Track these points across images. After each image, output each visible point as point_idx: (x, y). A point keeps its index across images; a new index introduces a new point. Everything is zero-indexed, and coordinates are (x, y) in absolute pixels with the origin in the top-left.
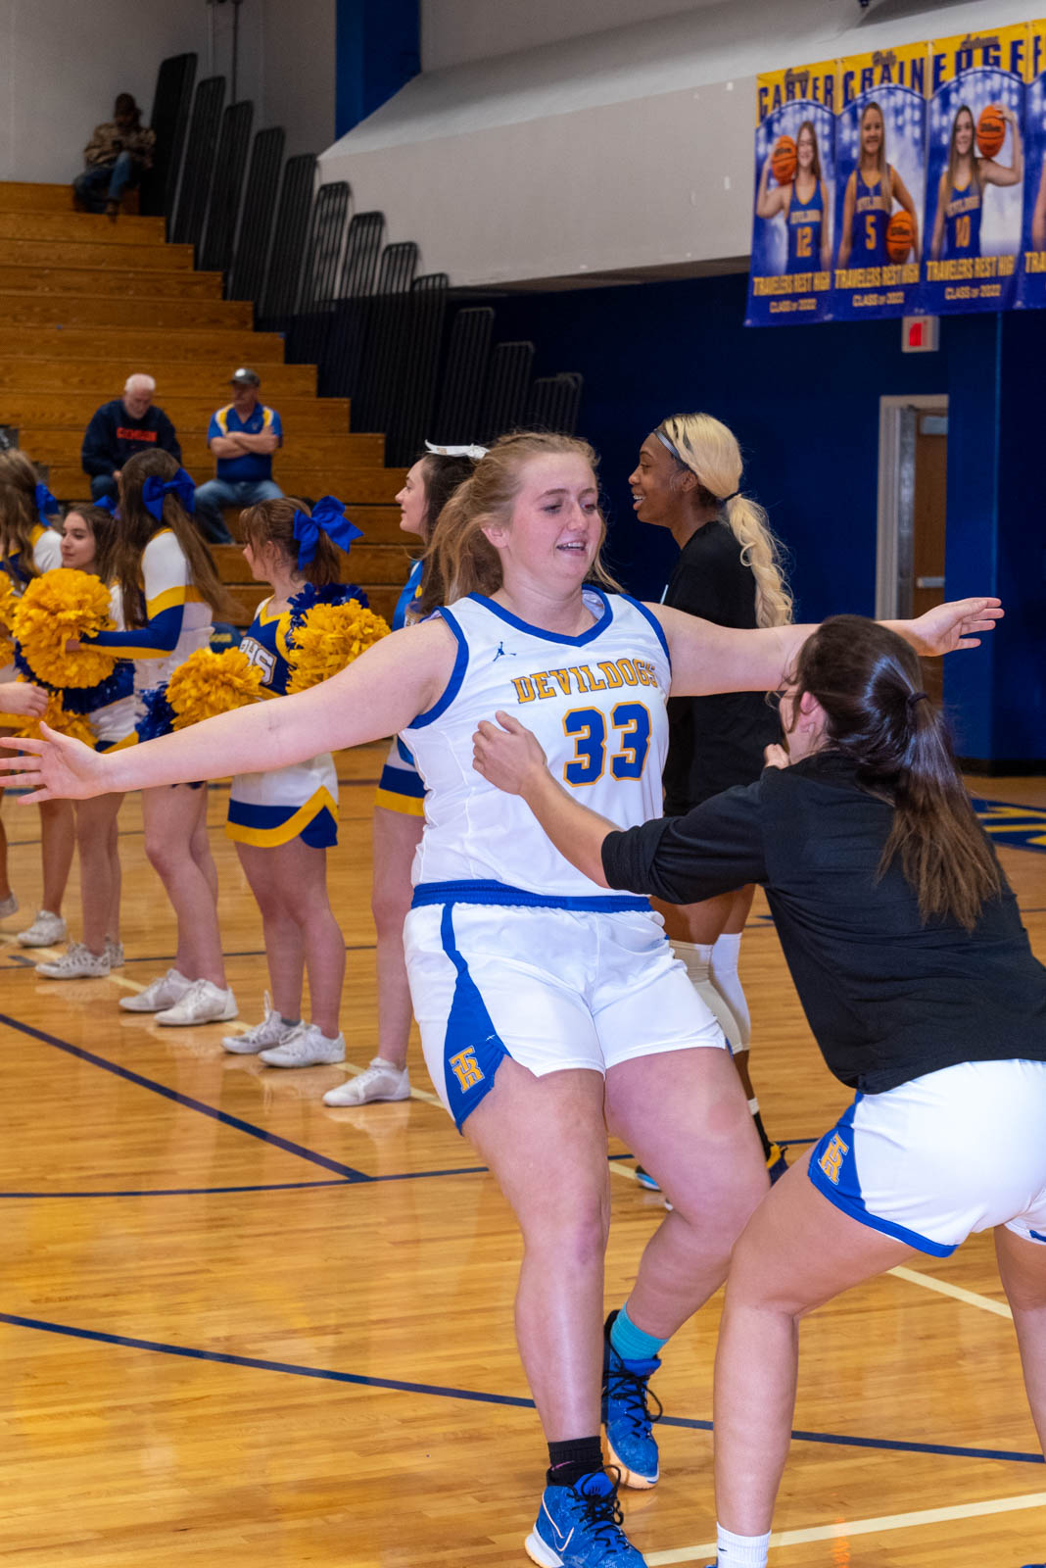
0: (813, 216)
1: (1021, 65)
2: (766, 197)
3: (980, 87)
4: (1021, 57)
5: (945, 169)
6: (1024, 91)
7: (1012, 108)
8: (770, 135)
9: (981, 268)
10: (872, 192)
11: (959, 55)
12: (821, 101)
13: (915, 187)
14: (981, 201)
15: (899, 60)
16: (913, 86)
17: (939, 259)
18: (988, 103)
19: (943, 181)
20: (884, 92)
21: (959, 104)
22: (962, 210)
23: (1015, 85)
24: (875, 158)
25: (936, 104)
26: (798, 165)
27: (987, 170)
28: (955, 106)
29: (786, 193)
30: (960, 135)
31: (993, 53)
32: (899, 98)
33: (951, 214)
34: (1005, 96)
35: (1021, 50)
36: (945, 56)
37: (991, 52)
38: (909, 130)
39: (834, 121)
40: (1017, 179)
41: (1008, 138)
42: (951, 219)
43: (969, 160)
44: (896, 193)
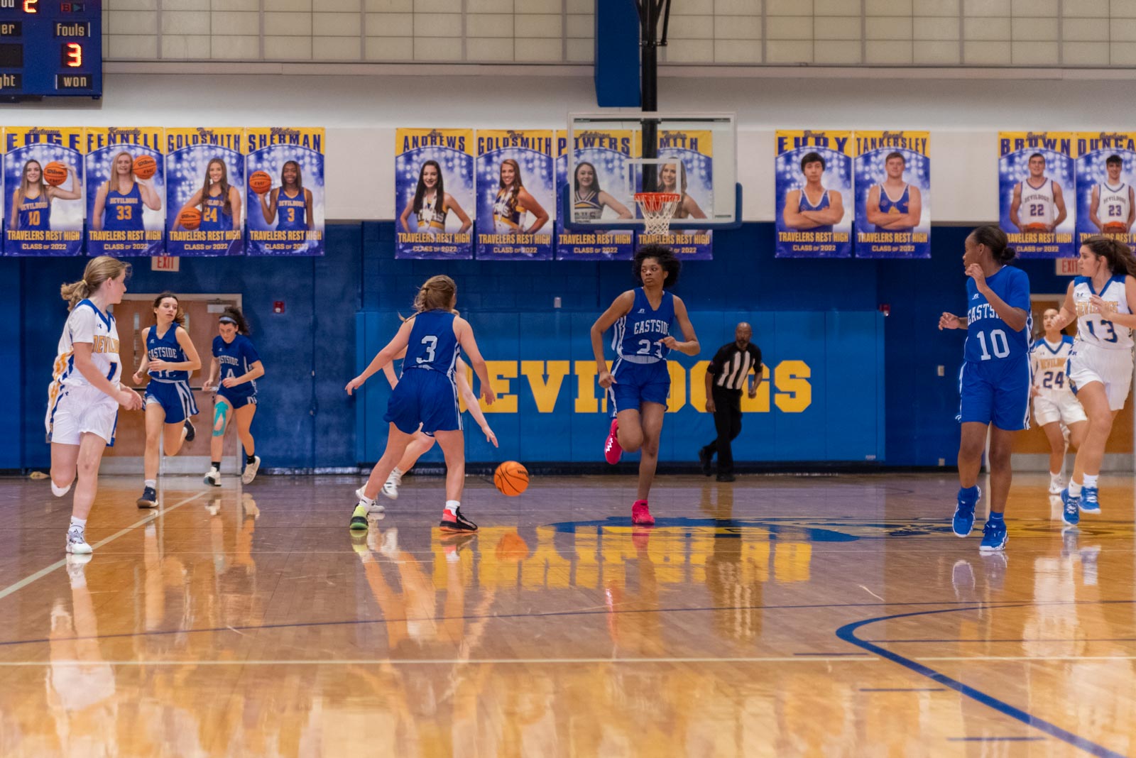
1: (77, 146)
3: (45, 153)
4: (78, 142)
5: (18, 188)
6: (79, 158)
7: (71, 164)
9: (49, 236)
11: (27, 137)
14: (49, 205)
17: (16, 230)
18: (53, 160)
19: (16, 194)
21: (29, 158)
22: (34, 208)
23: (73, 154)
25: (10, 156)
27: (51, 190)
28: (25, 159)
30: (29, 173)
31: (54, 137)
33: (24, 209)
34: (66, 159)
35: (77, 139)
36: (15, 135)
37: (53, 137)
40: (79, 197)
41: (69, 178)
42: (24, 212)
43: (37, 185)
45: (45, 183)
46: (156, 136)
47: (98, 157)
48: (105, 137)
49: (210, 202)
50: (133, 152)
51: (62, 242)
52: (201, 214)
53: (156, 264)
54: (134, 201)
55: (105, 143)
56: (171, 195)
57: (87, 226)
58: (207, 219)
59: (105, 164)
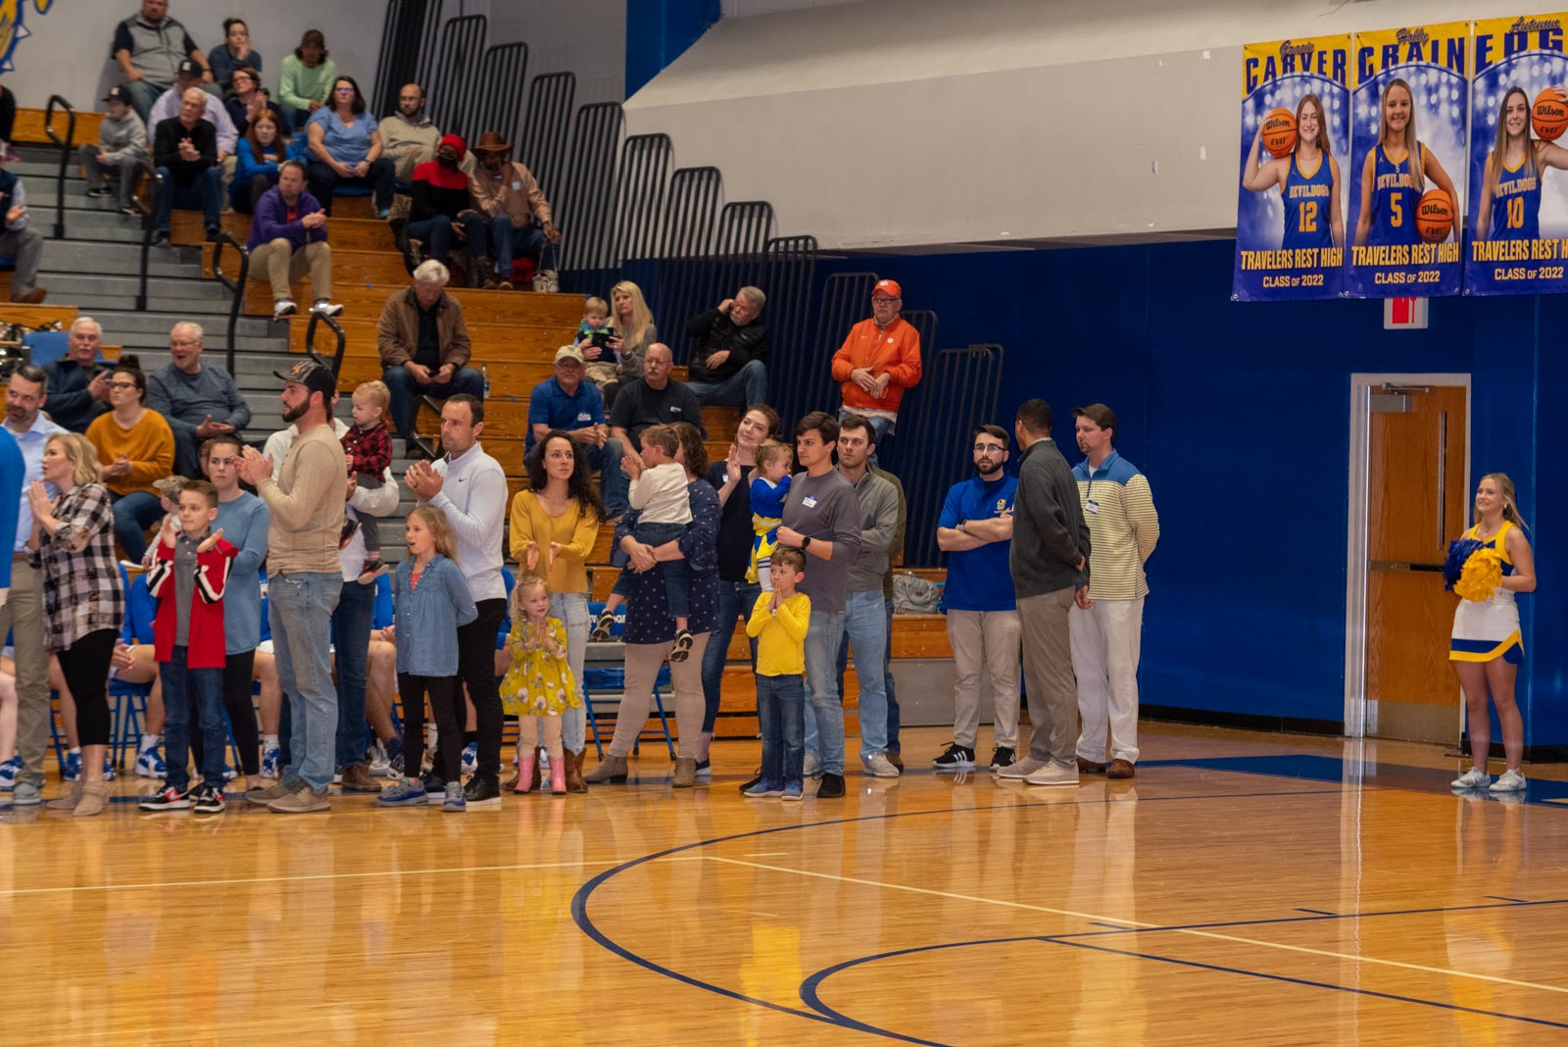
0: (1320, 190)
2: (1258, 170)
3: (1536, 71)
8: (1260, 106)
9: (1538, 249)
10: (1397, 168)
11: (1509, 38)
12: (1330, 75)
13: (1454, 165)
14: (1539, 183)
15: (1432, 38)
16: (1450, 65)
17: (1486, 239)
18: (1547, 86)
20: (1413, 69)
21: (1510, 86)
22: (1515, 191)
24: (1402, 136)
25: (1481, 84)
26: (1299, 138)
27: (1543, 152)
29: (1283, 167)
30: (1509, 117)
32: (1433, 76)
33: (1499, 195)
36: (1490, 37)
37: (1549, 35)
38: (1444, 109)
39: (1345, 97)
42: (1501, 199)
43: (1521, 143)
44: (1428, 172)
45: (1534, 136)
51: (1557, 261)
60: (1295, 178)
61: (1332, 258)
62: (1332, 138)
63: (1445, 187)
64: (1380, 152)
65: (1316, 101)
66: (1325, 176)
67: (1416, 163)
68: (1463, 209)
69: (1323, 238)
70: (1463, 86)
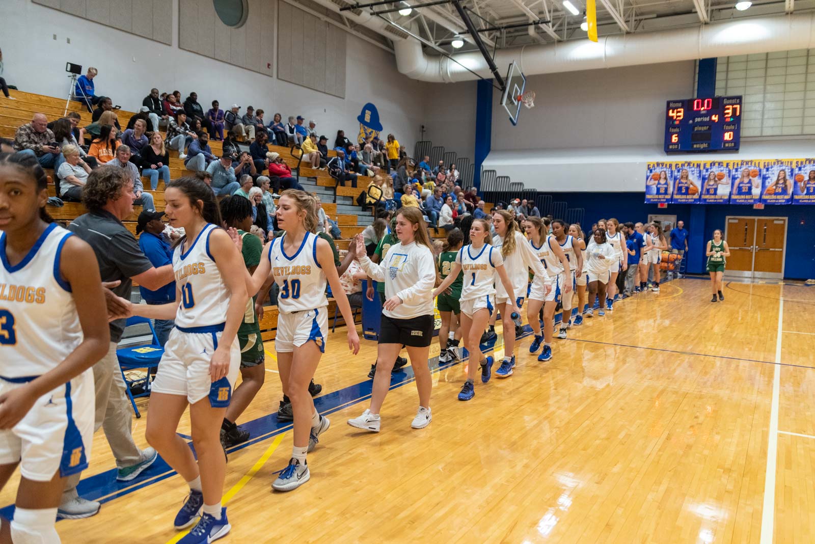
0: (665, 186)
1: (729, 167)
2: (650, 182)
5: (706, 181)
6: (730, 171)
7: (726, 173)
8: (651, 171)
9: (717, 197)
10: (684, 183)
11: (711, 164)
13: (698, 184)
14: (717, 187)
15: (693, 163)
16: (697, 167)
17: (705, 195)
19: (706, 183)
21: (711, 171)
22: (712, 188)
23: (727, 170)
24: (685, 178)
25: (705, 171)
26: (660, 178)
27: (718, 182)
29: (656, 182)
30: (711, 176)
32: (693, 169)
33: (708, 188)
34: (725, 171)
35: (729, 164)
36: (707, 163)
37: (720, 164)
38: (695, 174)
39: (672, 172)
40: (728, 184)
41: (725, 178)
43: (713, 180)
44: (691, 184)
45: (716, 179)
46: (759, 163)
47: (737, 170)
48: (740, 163)
49: (779, 185)
50: (750, 168)
51: (721, 199)
52: (775, 189)
53: (755, 207)
54: (749, 185)
55: (739, 166)
56: (763, 183)
57: (731, 194)
58: (777, 191)
59: (739, 173)
60: (659, 184)
61: (668, 197)
62: (668, 179)
63: (695, 186)
64: (680, 180)
65: (665, 172)
66: (666, 183)
67: (689, 182)
68: (700, 190)
69: (666, 193)
70: (700, 172)
